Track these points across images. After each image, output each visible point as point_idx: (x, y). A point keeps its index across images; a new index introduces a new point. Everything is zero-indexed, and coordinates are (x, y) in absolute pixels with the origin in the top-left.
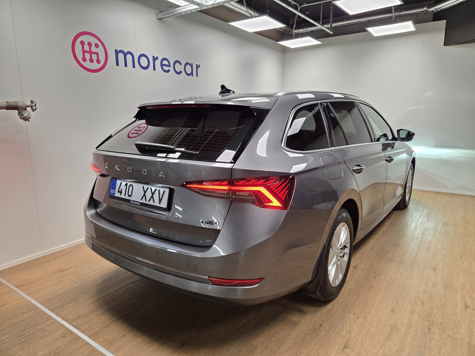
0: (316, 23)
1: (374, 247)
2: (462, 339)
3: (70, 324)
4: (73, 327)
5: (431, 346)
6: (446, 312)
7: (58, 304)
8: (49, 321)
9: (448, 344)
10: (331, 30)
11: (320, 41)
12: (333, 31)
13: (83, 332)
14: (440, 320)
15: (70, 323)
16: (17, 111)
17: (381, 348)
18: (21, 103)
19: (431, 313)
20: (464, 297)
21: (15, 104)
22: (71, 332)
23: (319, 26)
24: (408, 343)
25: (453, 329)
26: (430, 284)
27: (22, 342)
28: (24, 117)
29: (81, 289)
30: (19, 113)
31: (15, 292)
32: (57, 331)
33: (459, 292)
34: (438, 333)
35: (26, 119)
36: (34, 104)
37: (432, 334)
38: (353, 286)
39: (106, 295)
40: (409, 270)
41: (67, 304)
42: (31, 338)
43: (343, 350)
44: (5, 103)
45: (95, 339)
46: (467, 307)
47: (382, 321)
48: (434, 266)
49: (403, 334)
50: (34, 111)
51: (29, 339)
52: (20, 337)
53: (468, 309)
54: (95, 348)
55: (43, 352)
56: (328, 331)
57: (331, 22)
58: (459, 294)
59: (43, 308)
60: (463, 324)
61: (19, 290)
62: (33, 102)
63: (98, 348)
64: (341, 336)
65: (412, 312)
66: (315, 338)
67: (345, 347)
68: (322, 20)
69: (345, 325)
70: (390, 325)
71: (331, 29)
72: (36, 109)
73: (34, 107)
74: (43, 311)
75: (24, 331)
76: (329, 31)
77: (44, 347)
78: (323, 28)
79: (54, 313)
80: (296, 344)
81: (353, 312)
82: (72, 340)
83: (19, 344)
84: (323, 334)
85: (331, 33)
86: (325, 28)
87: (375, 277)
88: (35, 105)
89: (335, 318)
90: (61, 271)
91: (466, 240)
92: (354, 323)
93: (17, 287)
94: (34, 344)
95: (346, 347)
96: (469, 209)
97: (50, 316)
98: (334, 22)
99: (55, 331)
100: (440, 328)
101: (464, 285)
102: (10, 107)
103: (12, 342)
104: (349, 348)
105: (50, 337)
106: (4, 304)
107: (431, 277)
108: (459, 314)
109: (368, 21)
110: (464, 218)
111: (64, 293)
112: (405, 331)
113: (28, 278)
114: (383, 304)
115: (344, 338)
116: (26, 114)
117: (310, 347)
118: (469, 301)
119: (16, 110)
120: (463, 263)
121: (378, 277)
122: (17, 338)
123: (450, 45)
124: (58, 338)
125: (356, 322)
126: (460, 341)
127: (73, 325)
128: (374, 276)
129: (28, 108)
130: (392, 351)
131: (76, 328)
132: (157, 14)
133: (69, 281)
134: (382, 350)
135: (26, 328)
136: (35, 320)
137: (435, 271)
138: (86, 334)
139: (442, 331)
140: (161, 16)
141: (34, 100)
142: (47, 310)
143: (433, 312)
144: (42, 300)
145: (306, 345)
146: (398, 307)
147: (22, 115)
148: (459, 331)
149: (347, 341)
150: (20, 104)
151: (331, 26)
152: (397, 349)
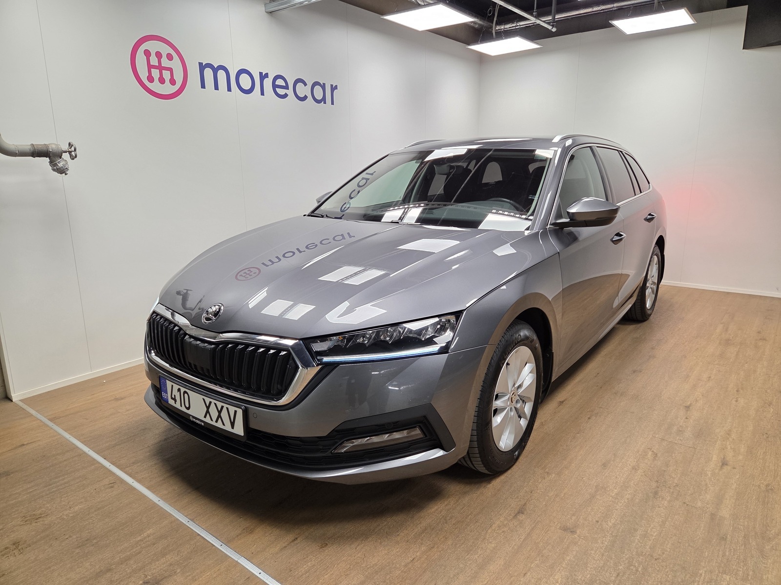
0: (526, 15)
1: (598, 375)
2: (704, 507)
3: (122, 471)
4: (125, 475)
5: (652, 516)
6: (689, 470)
7: (107, 445)
8: (93, 467)
9: (679, 514)
10: (553, 26)
11: (537, 44)
12: (556, 27)
13: (139, 481)
14: (676, 481)
15: (121, 469)
16: (48, 159)
17: (573, 515)
18: (54, 146)
19: (665, 471)
20: (724, 449)
21: (45, 149)
22: (122, 481)
23: (532, 20)
24: (617, 510)
25: (692, 494)
26: (675, 429)
27: (52, 493)
28: (58, 167)
29: (142, 424)
30: (51, 162)
31: (48, 426)
32: (103, 479)
33: (719, 442)
34: (668, 498)
35: (62, 171)
36: (73, 149)
37: (658, 499)
38: (552, 429)
39: (178, 434)
40: (646, 408)
41: (120, 444)
42: (64, 488)
43: (515, 516)
44: (30, 147)
45: (155, 492)
46: (724, 463)
47: (584, 479)
48: (689, 403)
49: (612, 497)
50: (73, 159)
51: (62, 489)
52: (50, 485)
53: (725, 467)
54: (155, 503)
55: (80, 506)
56: (499, 490)
57: (553, 11)
58: (717, 445)
59: (85, 449)
60: (711, 488)
61: (53, 424)
62: (72, 146)
63: (158, 503)
64: (517, 497)
65: (635, 469)
66: (476, 499)
67: (519, 513)
68: (537, 8)
69: (526, 483)
70: (595, 484)
71: (554, 23)
72: (76, 156)
73: (73, 153)
74: (85, 453)
75: (56, 478)
76: (550, 27)
77: (83, 500)
78: (538, 22)
79: (101, 456)
80: (446, 505)
81: (543, 466)
82: (124, 492)
83: (47, 495)
84: (490, 493)
85: (554, 30)
86: (543, 22)
87: (589, 418)
88: (75, 150)
89: (512, 473)
90: (117, 399)
91: (752, 367)
92: (540, 480)
93: (51, 420)
94: (69, 496)
95: (521, 511)
96: (771, 319)
97: (94, 460)
98: (559, 11)
99: (100, 479)
100: (673, 492)
101: (729, 433)
102: (38, 153)
103: (38, 492)
104: (525, 513)
105: (91, 488)
106: (30, 442)
107: (679, 419)
108: (709, 473)
109: (619, 9)
110: (759, 332)
111: (118, 430)
112: (617, 494)
113: (69, 408)
114: (593, 455)
115: (520, 501)
116: (61, 164)
117: (467, 511)
118: (730, 455)
119: (47, 157)
120: (736, 401)
121: (594, 418)
122: (46, 487)
123: (753, 48)
124: (103, 488)
125: (545, 478)
126: (700, 510)
127: (126, 473)
128: (589, 416)
129: (63, 154)
130: (589, 520)
131: (131, 476)
132: (265, 4)
133: (127, 412)
134: (574, 518)
135: (59, 475)
136: (72, 464)
137: (687, 411)
138: (143, 485)
139: (675, 496)
140: (273, 7)
141: (73, 142)
142: (91, 451)
143: (668, 469)
144: (85, 438)
145: (461, 507)
146: (614, 461)
147: (56, 165)
148: (701, 497)
149: (525, 504)
150: (52, 148)
151: (554, 18)
152: (599, 517)
